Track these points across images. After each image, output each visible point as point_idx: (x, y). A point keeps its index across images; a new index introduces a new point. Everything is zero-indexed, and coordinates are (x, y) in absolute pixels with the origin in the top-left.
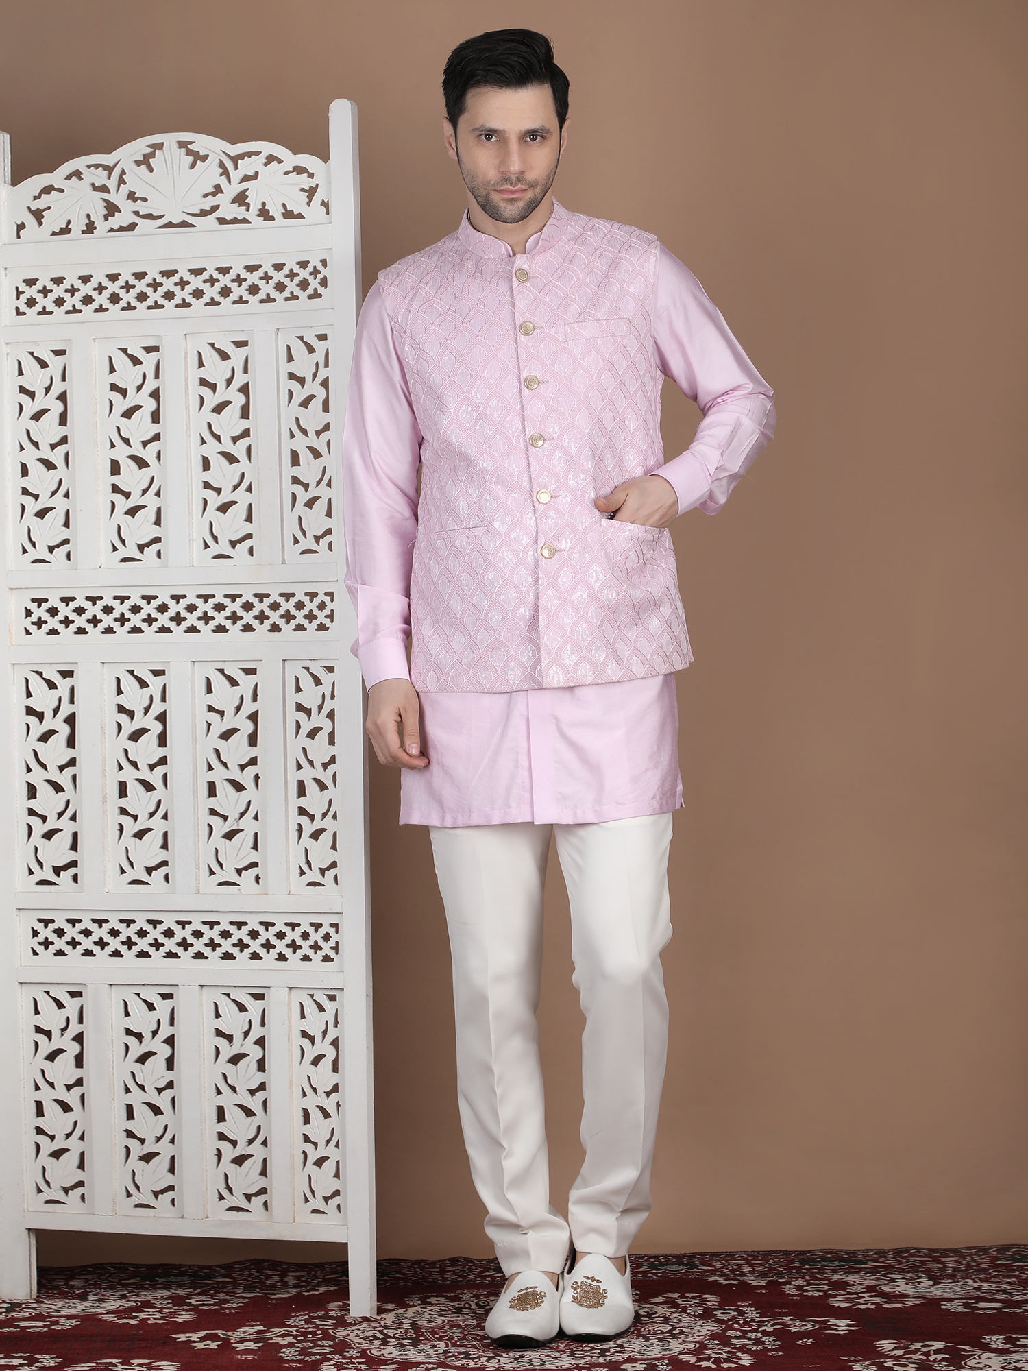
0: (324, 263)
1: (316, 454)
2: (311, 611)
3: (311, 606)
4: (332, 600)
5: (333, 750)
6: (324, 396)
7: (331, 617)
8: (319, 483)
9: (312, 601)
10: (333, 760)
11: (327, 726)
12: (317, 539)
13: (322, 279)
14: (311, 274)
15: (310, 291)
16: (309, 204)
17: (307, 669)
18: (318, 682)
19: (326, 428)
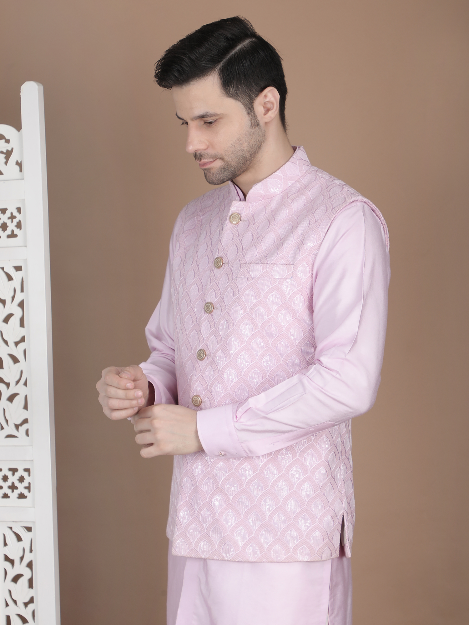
0: (19, 210)
1: (15, 360)
2: (13, 483)
3: (14, 479)
4: (29, 475)
5: (31, 593)
6: (20, 315)
7: (28, 488)
8: (18, 382)
9: (13, 474)
10: (32, 600)
11: (27, 574)
12: (17, 427)
13: (17, 223)
14: (9, 218)
15: (8, 232)
16: (6, 163)
17: (11, 528)
18: (19, 539)
19: (23, 339)
